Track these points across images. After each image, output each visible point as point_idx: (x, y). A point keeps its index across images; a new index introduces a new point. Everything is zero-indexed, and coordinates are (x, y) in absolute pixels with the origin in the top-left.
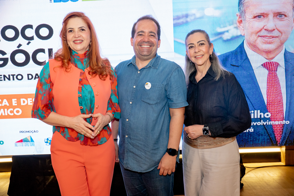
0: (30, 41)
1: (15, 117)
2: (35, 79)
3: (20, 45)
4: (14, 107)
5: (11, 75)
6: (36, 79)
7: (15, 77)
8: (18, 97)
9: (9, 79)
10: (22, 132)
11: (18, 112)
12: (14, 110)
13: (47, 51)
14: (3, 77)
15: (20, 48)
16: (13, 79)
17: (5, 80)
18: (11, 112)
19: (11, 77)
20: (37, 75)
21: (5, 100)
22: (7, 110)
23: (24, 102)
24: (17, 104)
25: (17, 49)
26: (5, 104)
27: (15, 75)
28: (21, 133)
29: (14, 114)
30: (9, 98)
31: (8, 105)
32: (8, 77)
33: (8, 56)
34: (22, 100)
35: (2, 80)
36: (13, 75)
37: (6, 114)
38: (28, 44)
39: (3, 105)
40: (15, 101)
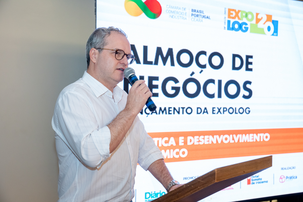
0: (203, 69)
1: (180, 159)
2: (203, 113)
3: (193, 73)
4: (180, 148)
5: (182, 108)
6: (205, 113)
7: (185, 110)
8: (186, 134)
9: (179, 113)
10: (185, 178)
11: (183, 153)
12: (180, 150)
13: (217, 82)
14: (172, 109)
15: (193, 77)
16: (183, 113)
17: (174, 113)
18: (177, 153)
19: (181, 110)
20: (205, 108)
21: (172, 139)
22: (173, 151)
23: (191, 141)
24: (184, 144)
25: (190, 77)
26: (172, 144)
27: (184, 108)
28: (185, 180)
29: (180, 156)
30: (177, 135)
31: (175, 145)
32: (178, 110)
33: (180, 85)
34: (189, 138)
35: (171, 114)
36: (183, 108)
37: (172, 157)
38: (201, 72)
39: (169, 145)
40: (182, 139)
